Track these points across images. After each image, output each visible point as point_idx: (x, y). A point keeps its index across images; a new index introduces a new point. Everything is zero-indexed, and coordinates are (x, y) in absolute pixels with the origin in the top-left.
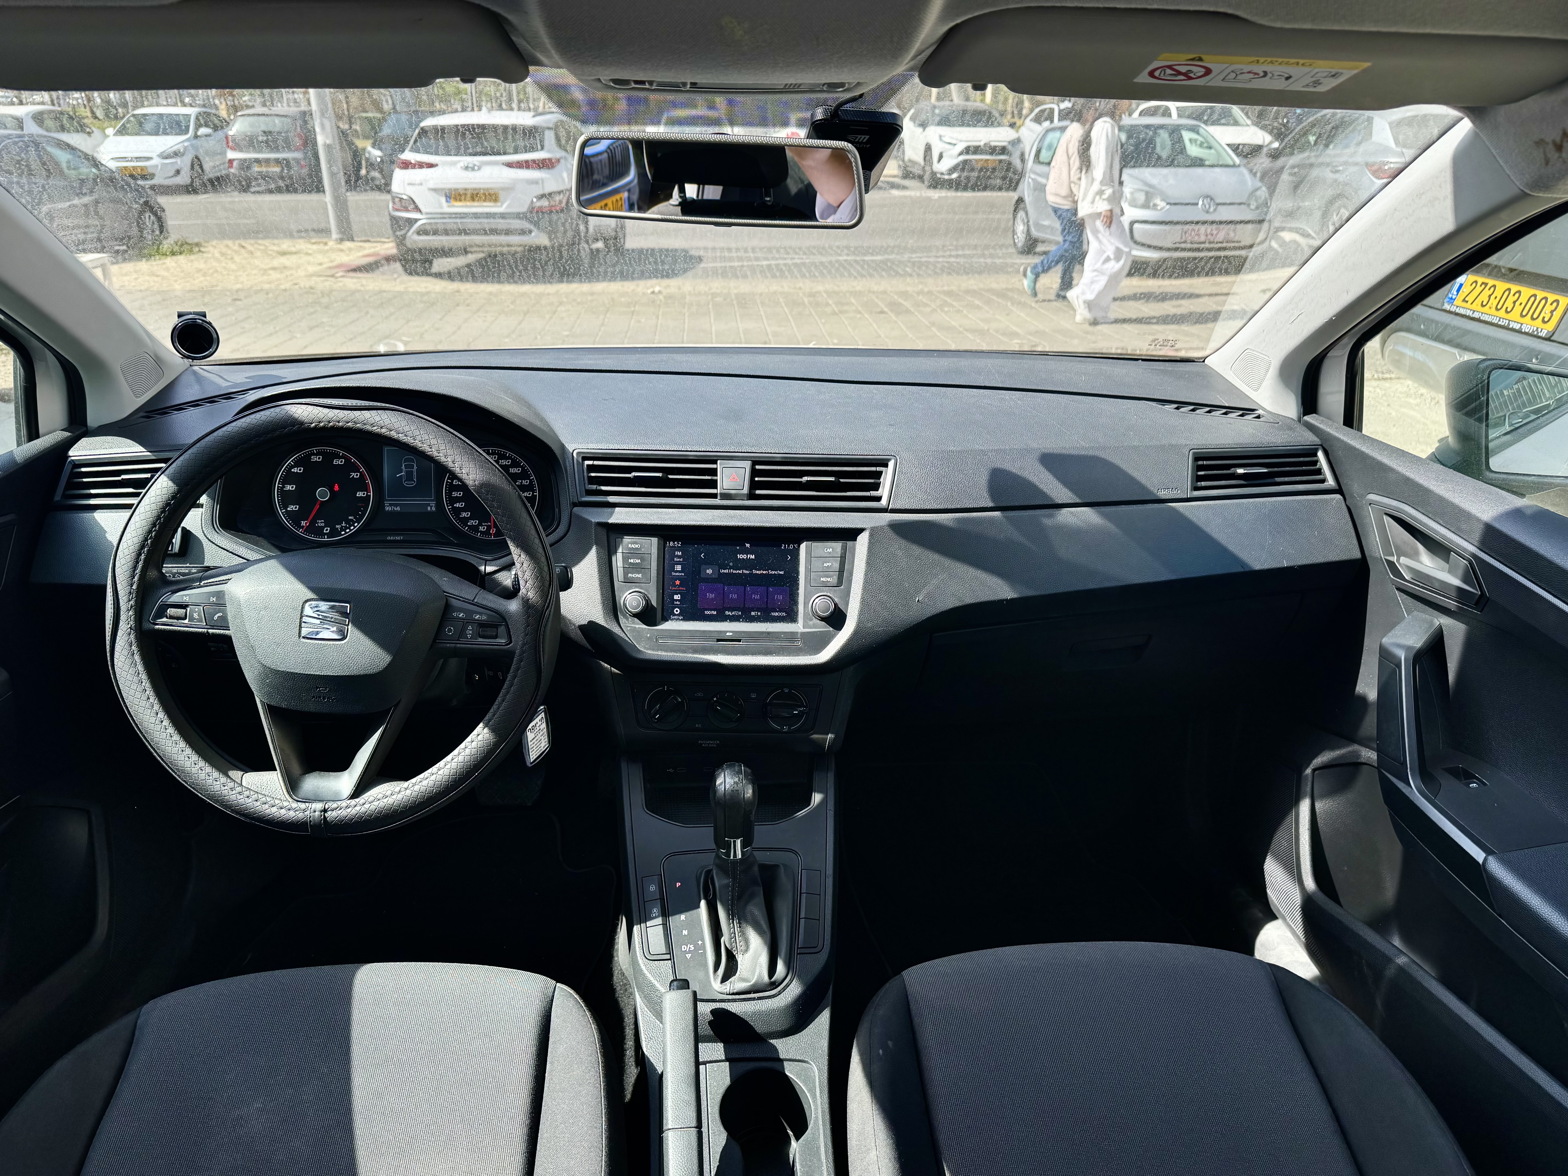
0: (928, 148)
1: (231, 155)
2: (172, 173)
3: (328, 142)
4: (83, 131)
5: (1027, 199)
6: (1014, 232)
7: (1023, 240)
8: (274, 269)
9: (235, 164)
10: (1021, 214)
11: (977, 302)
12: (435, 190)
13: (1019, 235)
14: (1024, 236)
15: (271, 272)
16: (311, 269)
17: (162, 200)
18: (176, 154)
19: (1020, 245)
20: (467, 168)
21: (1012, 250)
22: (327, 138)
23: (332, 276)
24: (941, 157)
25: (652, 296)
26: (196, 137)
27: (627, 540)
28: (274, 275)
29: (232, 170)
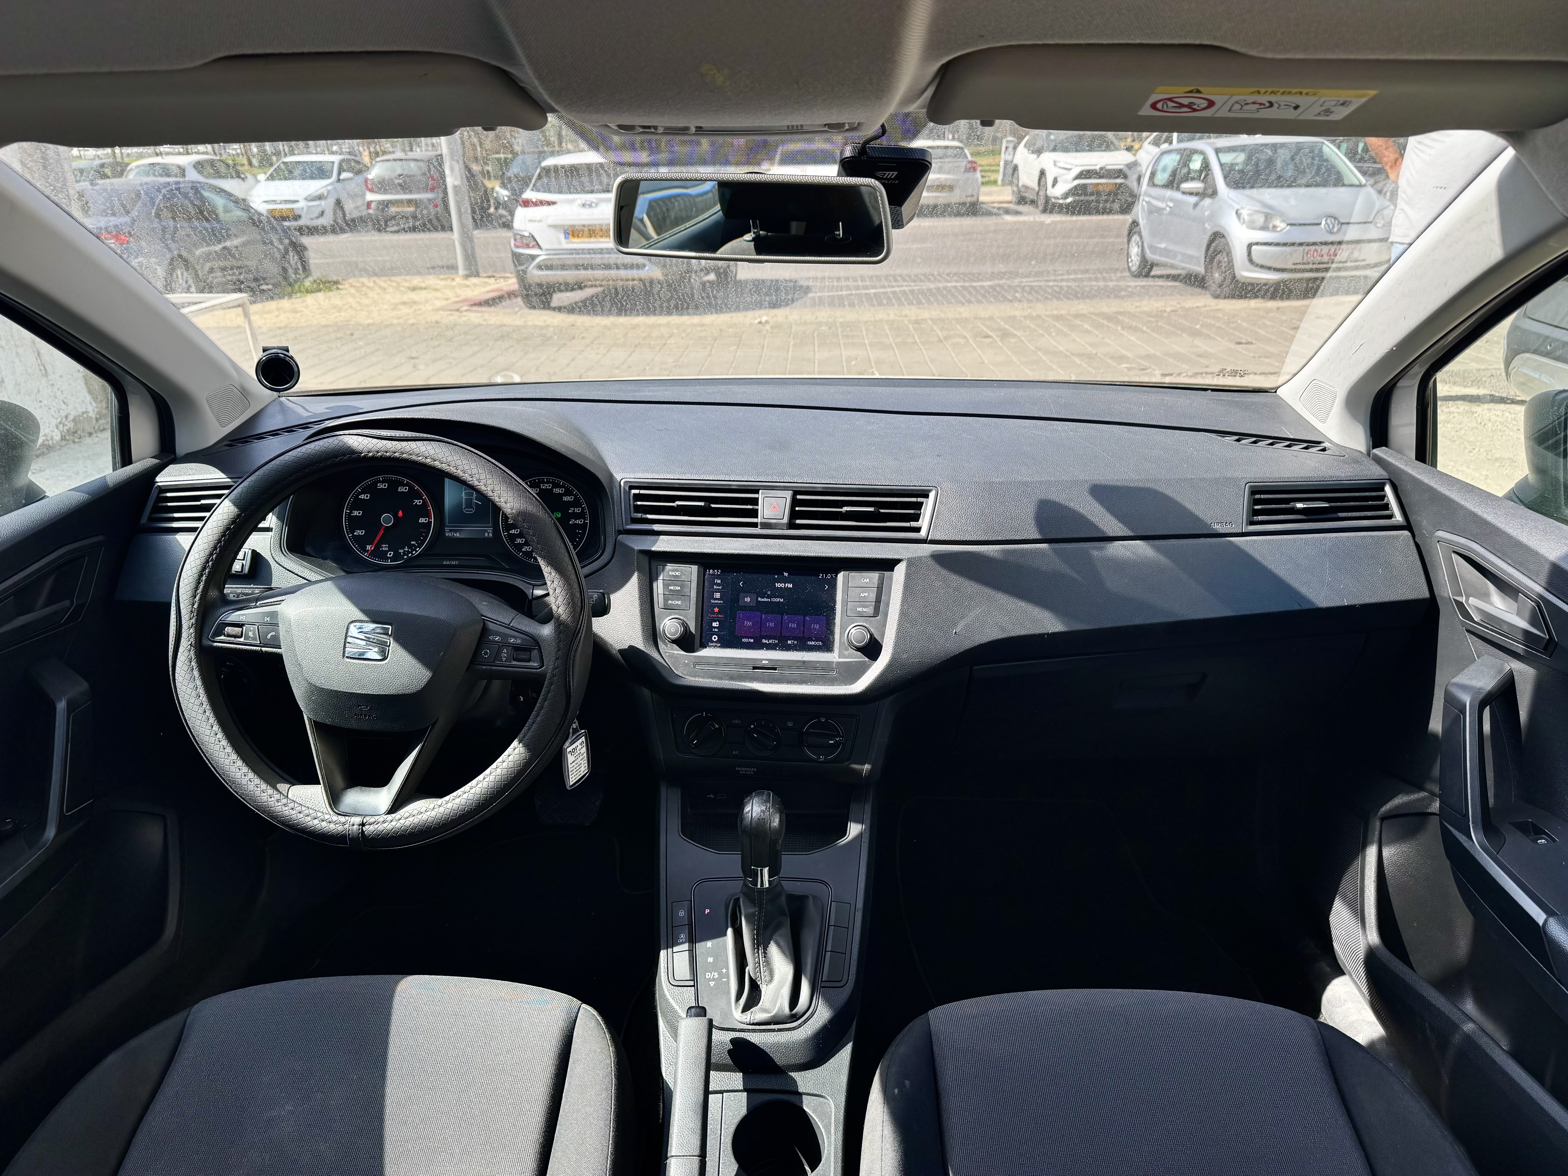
0: (1042, 173)
1: (370, 197)
2: (316, 215)
3: (456, 183)
4: (239, 177)
5: (1142, 222)
6: (1128, 255)
7: (1138, 263)
8: (404, 303)
9: (373, 205)
10: (1136, 238)
11: (1086, 326)
12: (555, 227)
13: (1133, 258)
14: (1139, 258)
15: (401, 307)
16: (438, 304)
17: (306, 240)
18: (320, 197)
19: (1134, 269)
20: (584, 205)
21: (1127, 274)
22: (456, 179)
23: (457, 310)
24: (1055, 181)
25: (760, 325)
26: (339, 180)
27: (669, 567)
28: (405, 310)
29: (371, 211)
